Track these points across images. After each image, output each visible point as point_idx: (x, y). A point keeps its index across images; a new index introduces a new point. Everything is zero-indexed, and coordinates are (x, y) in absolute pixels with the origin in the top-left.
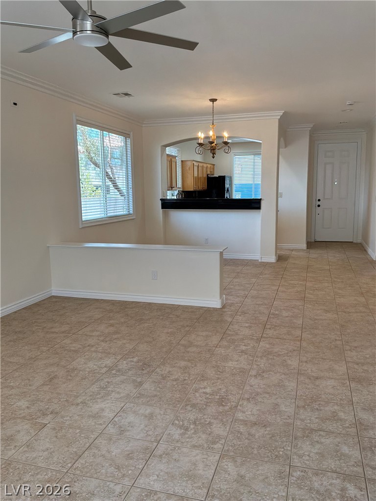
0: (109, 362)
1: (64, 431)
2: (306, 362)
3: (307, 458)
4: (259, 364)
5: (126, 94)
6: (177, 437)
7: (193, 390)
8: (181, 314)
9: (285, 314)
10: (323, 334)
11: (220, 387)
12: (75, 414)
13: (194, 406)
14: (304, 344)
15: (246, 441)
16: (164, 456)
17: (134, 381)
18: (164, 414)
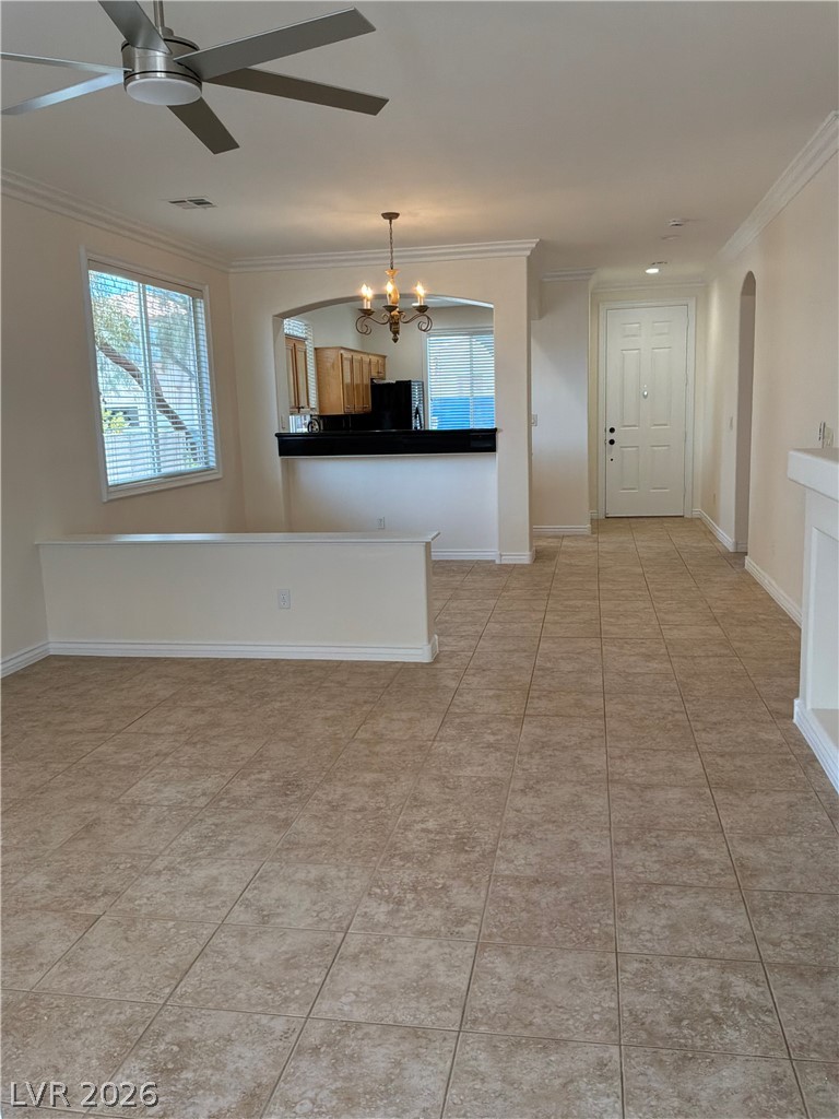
0: (210, 783)
1: (139, 926)
2: (621, 757)
3: (648, 936)
4: (527, 766)
5: (200, 203)
6: (382, 918)
7: (399, 827)
8: (348, 679)
9: (566, 666)
10: (647, 703)
11: (454, 817)
12: (156, 892)
13: (406, 857)
14: (612, 724)
15: (524, 915)
16: (362, 956)
17: (273, 818)
18: (348, 878)
